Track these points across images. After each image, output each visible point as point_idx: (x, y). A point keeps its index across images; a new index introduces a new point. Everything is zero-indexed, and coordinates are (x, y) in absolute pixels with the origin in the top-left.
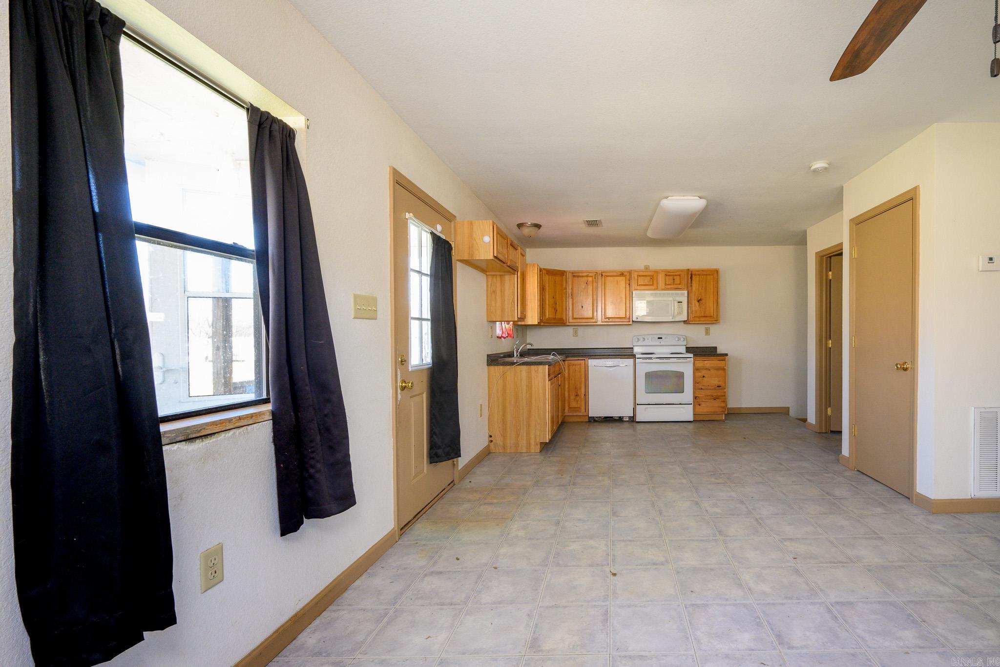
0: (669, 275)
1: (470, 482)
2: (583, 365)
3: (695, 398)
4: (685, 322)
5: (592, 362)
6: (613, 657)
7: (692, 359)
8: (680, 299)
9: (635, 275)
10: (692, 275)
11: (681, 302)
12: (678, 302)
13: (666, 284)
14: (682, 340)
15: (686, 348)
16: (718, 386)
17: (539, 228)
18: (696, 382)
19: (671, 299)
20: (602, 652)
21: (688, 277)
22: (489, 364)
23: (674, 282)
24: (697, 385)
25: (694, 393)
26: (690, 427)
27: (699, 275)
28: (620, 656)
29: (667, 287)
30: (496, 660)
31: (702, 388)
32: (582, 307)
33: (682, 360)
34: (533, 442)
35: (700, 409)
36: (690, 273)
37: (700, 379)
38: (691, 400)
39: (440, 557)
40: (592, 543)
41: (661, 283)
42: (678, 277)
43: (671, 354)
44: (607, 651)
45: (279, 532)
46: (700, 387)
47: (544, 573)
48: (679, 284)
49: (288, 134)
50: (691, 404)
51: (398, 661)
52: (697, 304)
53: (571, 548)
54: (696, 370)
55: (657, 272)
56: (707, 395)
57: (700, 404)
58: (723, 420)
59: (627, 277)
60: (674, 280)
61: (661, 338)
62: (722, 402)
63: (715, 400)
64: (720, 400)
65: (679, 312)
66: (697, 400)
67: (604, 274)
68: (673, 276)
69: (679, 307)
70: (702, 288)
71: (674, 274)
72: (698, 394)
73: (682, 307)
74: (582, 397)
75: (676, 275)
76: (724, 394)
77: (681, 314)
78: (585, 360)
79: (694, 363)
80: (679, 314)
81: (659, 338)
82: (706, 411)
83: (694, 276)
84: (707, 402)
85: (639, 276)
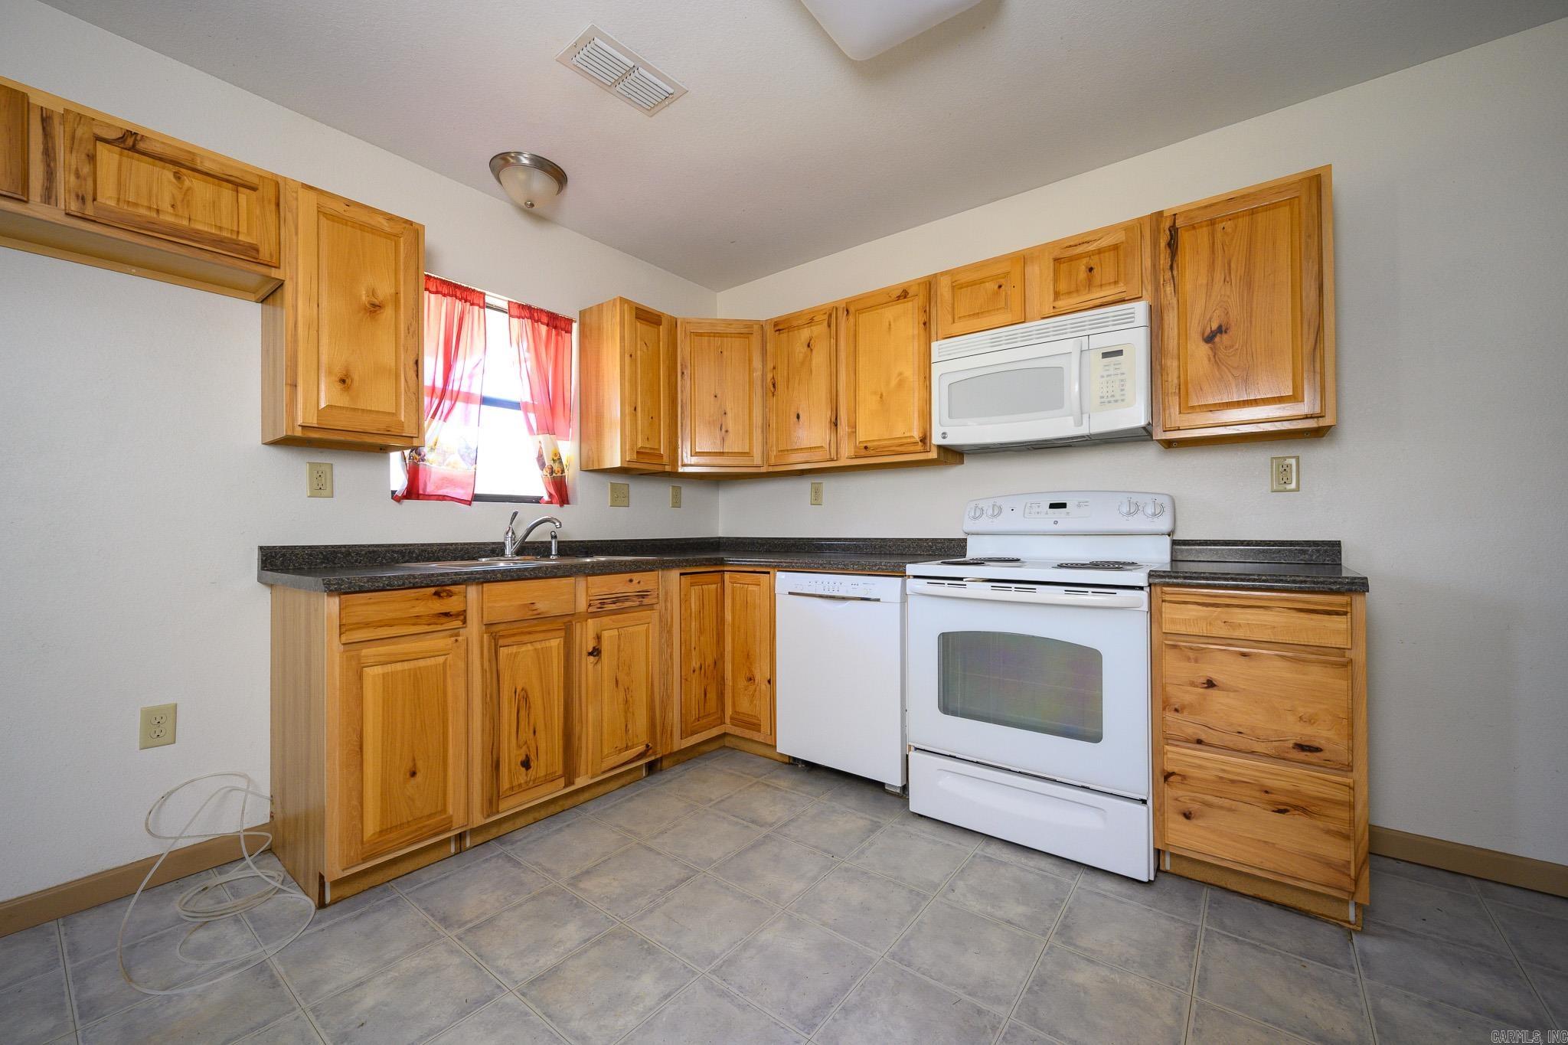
0: (1071, 259)
2: (765, 588)
3: (1165, 777)
4: (1141, 436)
5: (785, 581)
7: (1143, 595)
8: (1110, 342)
9: (944, 290)
10: (1174, 231)
11: (1119, 353)
12: (1106, 355)
13: (1057, 295)
14: (1150, 511)
15: (1174, 543)
16: (1301, 747)
18: (1162, 702)
19: (1071, 346)
21: (1155, 244)
23: (1090, 280)
24: (1170, 716)
25: (1157, 752)
27: (1210, 224)
29: (1063, 302)
31: (1203, 737)
32: (798, 417)
33: (1090, 597)
35: (1187, 838)
36: (1167, 224)
37: (1188, 695)
38: (1138, 780)
41: (1040, 295)
42: (1109, 259)
43: (1061, 566)
46: (1192, 731)
48: (1116, 283)
50: (1144, 802)
52: (1204, 349)
54: (1163, 646)
55: (1023, 259)
56: (1233, 782)
57: (1190, 813)
58: (1349, 922)
59: (920, 300)
60: (1091, 269)
61: (1063, 506)
62: (1328, 832)
63: (1280, 811)
64: (1320, 824)
65: (1113, 396)
66: (1170, 792)
67: (852, 309)
68: (1089, 255)
69: (1108, 376)
70: (1227, 279)
71: (1092, 247)
72: (1180, 757)
73: (1123, 374)
74: (763, 687)
75: (1100, 251)
76: (1341, 795)
77: (1116, 401)
78: (768, 573)
79: (1154, 615)
80: (1109, 402)
81: (1053, 506)
82: (1226, 855)
83: (1185, 238)
84: (1230, 810)
85: (957, 287)
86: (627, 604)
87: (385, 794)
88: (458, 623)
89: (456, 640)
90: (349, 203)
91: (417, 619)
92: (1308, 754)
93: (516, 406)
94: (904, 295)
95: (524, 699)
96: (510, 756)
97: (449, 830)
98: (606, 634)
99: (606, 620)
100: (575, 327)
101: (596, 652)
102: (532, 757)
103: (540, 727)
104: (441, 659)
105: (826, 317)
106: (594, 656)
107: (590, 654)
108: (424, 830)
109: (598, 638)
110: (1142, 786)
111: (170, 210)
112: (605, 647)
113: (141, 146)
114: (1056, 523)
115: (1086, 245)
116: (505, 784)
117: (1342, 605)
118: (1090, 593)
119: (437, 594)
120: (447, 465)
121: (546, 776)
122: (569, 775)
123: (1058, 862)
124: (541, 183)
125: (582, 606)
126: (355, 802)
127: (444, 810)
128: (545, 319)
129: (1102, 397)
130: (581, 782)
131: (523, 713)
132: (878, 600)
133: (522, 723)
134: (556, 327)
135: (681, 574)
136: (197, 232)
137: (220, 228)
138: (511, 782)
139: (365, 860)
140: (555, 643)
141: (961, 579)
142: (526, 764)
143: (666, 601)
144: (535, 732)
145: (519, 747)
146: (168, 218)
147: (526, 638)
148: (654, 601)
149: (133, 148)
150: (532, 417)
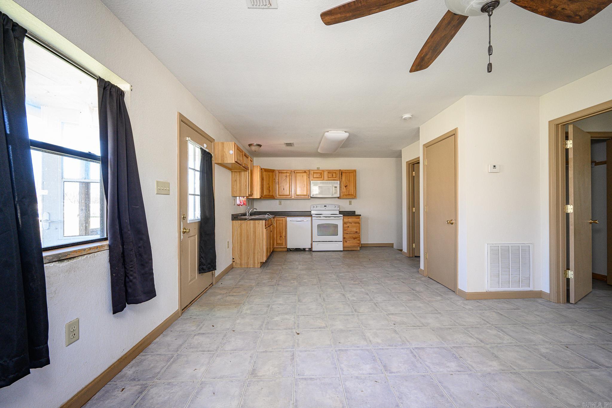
0: (330, 173)
1: (222, 284)
2: (284, 220)
3: (344, 238)
4: (338, 198)
5: (289, 219)
6: (296, 379)
7: (342, 217)
8: (336, 185)
9: (312, 172)
11: (336, 187)
12: (335, 187)
13: (328, 178)
14: (337, 207)
15: (339, 211)
16: (356, 232)
17: (260, 147)
18: (344, 230)
19: (331, 185)
20: (290, 376)
21: (340, 174)
22: (232, 220)
23: (332, 176)
24: (345, 231)
25: (343, 236)
26: (342, 253)
27: (346, 173)
28: (300, 378)
29: (329, 179)
30: (232, 382)
31: (348, 233)
32: (284, 189)
33: (337, 218)
34: (256, 262)
35: (346, 244)
36: (341, 172)
37: (346, 229)
38: (342, 240)
39: (203, 325)
40: (287, 316)
41: (326, 178)
42: (335, 174)
43: (331, 215)
44: (293, 376)
45: (112, 312)
46: (346, 232)
47: (260, 334)
48: (336, 178)
49: (121, 94)
50: (342, 242)
51: (178, 383)
52: (345, 188)
53: (275, 319)
54: (344, 223)
55: (323, 171)
56: (350, 237)
57: (346, 242)
58: (359, 250)
59: (308, 173)
62: (358, 240)
63: (354, 239)
65: (336, 192)
66: (345, 240)
67: (295, 172)
68: (332, 173)
69: (335, 190)
70: (347, 180)
72: (346, 236)
73: (337, 190)
74: (284, 238)
76: (359, 236)
78: (285, 218)
79: (343, 220)
81: (325, 206)
82: (349, 246)
83: (343, 173)
84: (349, 240)
85: (314, 173)
94: (305, 172)
115: (332, 171)
117: (356, 217)
124: (258, 148)
129: (334, 192)
141: (321, 217)
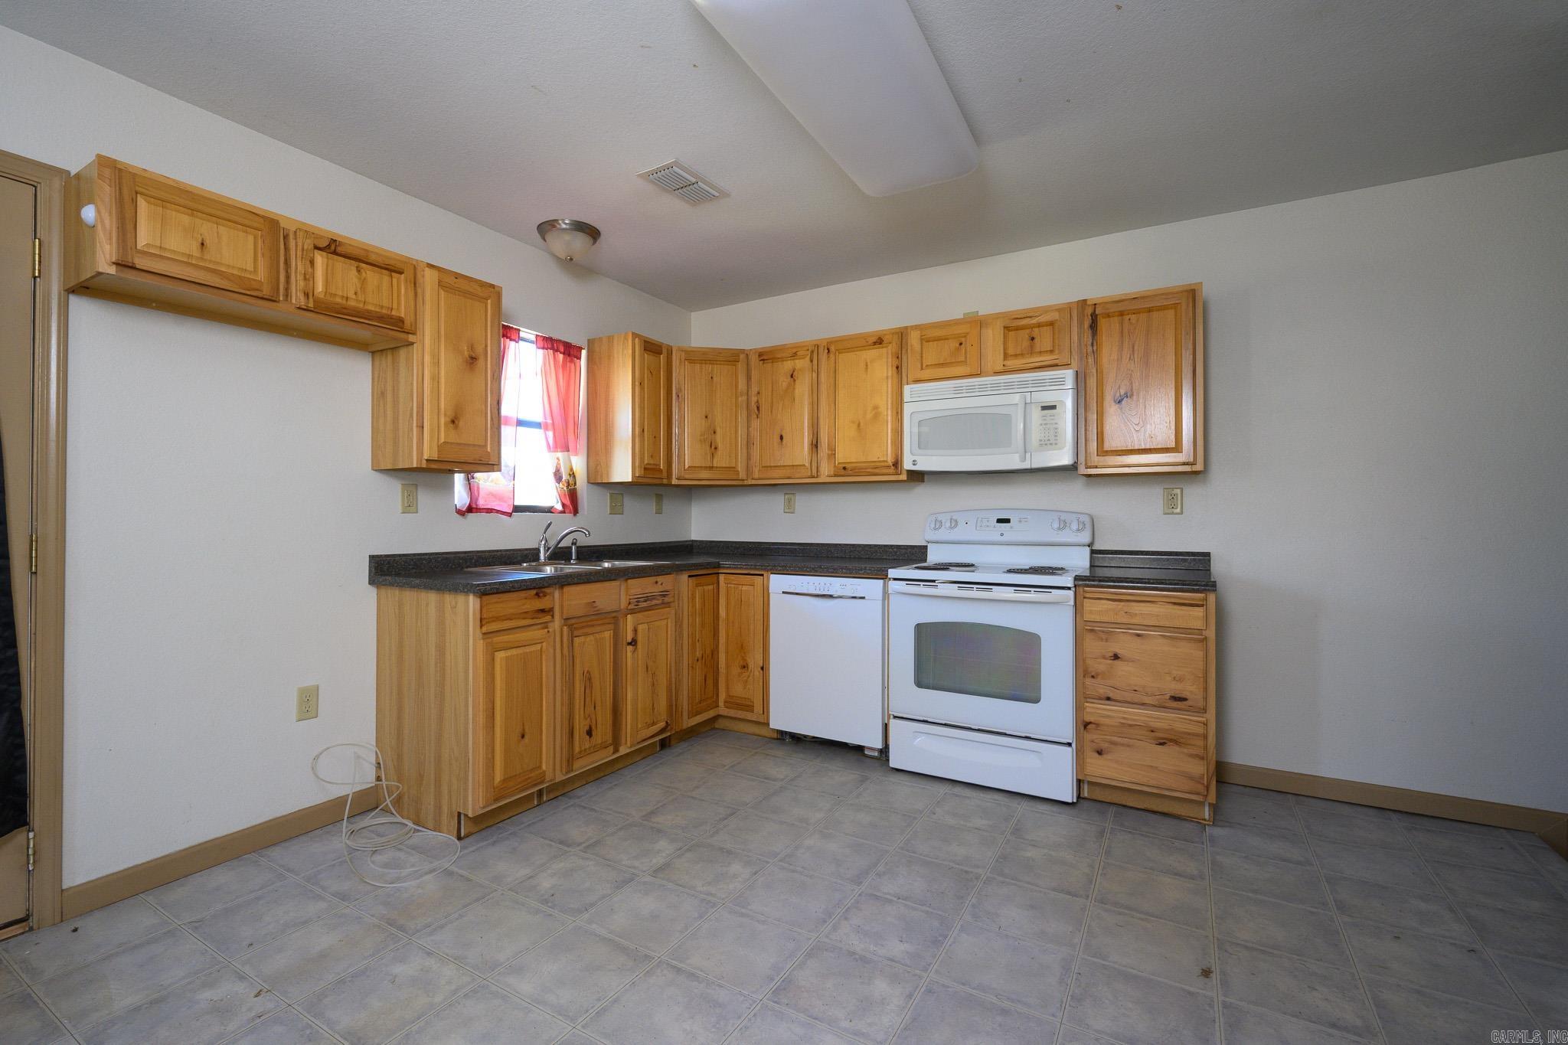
0: (1017, 329)
2: (759, 588)
3: (1084, 725)
4: (1073, 470)
5: (778, 583)
7: (1071, 593)
8: (1048, 398)
9: (914, 339)
10: (1094, 318)
11: (1053, 407)
12: (1044, 408)
13: (1006, 356)
14: (1075, 526)
15: (1093, 552)
16: (1175, 698)
18: (1083, 671)
19: (1016, 398)
21: (1081, 323)
23: (1032, 347)
24: (1089, 681)
25: (1079, 708)
26: (1063, 817)
27: (1121, 314)
29: (1012, 363)
31: (1111, 695)
32: (781, 438)
33: (1032, 595)
35: (1101, 769)
36: (1089, 311)
37: (1101, 666)
38: (1066, 729)
41: (993, 354)
42: (1046, 332)
43: (1010, 571)
46: (1103, 691)
48: (1052, 352)
50: (1070, 744)
52: (1115, 410)
54: (1084, 630)
55: (979, 323)
56: (1131, 726)
57: (1102, 750)
58: (1205, 820)
59: (894, 347)
60: (1033, 339)
61: (1007, 521)
62: (1191, 756)
63: (1161, 744)
64: (1185, 750)
65: (1049, 440)
66: (1088, 736)
67: (832, 349)
68: (1031, 327)
69: (1045, 424)
70: (1132, 357)
71: (1034, 321)
72: (1096, 711)
73: (1056, 424)
75: (1039, 325)
76: (1200, 730)
77: (1051, 444)
78: (762, 575)
79: (1077, 607)
80: (1046, 444)
81: (1000, 521)
82: (1126, 779)
83: (1103, 323)
84: (1129, 746)
85: (924, 340)
86: (654, 602)
87: (507, 751)
88: (548, 618)
89: (548, 632)
90: (457, 276)
91: (525, 615)
92: (1179, 703)
93: (538, 425)
94: (879, 342)
95: (588, 679)
96: (580, 726)
97: (542, 782)
98: (640, 628)
99: (640, 615)
100: (584, 353)
101: (633, 643)
102: (593, 728)
103: (598, 704)
104: (538, 647)
105: (809, 353)
106: (633, 645)
107: (630, 644)
108: (529, 781)
109: (635, 630)
110: (1067, 733)
111: (354, 297)
112: (640, 639)
113: (339, 249)
114: (1002, 535)
115: (1029, 319)
116: (577, 749)
117: (1200, 600)
118: (1032, 592)
119: (537, 594)
120: (492, 481)
121: (602, 743)
122: (616, 743)
123: (1007, 795)
124: (580, 241)
125: (624, 604)
126: (490, 756)
127: (540, 767)
128: (562, 349)
129: (1041, 440)
130: (623, 750)
131: (588, 691)
132: (863, 598)
133: (588, 699)
134: (569, 355)
135: (689, 576)
136: (368, 311)
137: (382, 307)
138: (580, 747)
139: (496, 800)
140: (608, 635)
141: (934, 581)
142: (589, 733)
143: (679, 599)
144: (595, 707)
145: (585, 719)
146: (352, 303)
147: (589, 630)
148: (671, 600)
149: (335, 253)
150: (550, 434)
